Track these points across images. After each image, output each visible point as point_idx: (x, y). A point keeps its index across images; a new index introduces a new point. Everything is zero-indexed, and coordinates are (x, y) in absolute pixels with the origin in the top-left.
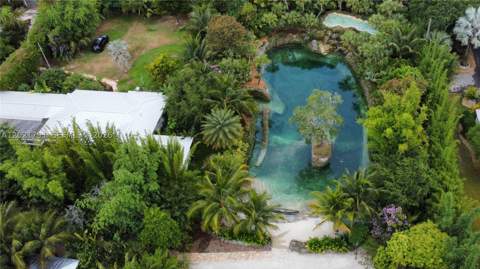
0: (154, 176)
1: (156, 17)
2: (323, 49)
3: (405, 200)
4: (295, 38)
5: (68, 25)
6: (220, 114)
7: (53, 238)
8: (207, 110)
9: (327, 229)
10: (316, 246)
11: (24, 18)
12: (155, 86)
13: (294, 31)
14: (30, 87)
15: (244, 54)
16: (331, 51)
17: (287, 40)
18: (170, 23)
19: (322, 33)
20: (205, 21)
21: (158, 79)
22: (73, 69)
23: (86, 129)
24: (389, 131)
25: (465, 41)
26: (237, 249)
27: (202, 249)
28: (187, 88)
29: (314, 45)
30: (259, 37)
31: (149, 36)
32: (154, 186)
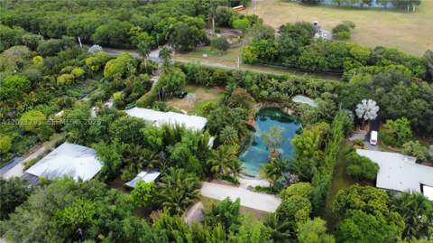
0: (196, 144)
1: (211, 87)
2: (290, 112)
3: (300, 173)
4: (277, 105)
5: (173, 84)
6: (229, 128)
7: (154, 161)
8: (224, 126)
9: (266, 183)
10: (259, 189)
11: (152, 79)
12: (204, 115)
13: (277, 102)
14: (151, 108)
15: (247, 107)
16: (294, 114)
17: (272, 105)
18: (217, 90)
19: (291, 104)
20: (232, 90)
21: (206, 112)
22: (169, 103)
23: (174, 122)
24: (300, 144)
25: (360, 116)
26: (225, 184)
27: (209, 181)
28: (217, 115)
29: (285, 110)
30: (257, 102)
31: (206, 95)
32: (196, 148)
